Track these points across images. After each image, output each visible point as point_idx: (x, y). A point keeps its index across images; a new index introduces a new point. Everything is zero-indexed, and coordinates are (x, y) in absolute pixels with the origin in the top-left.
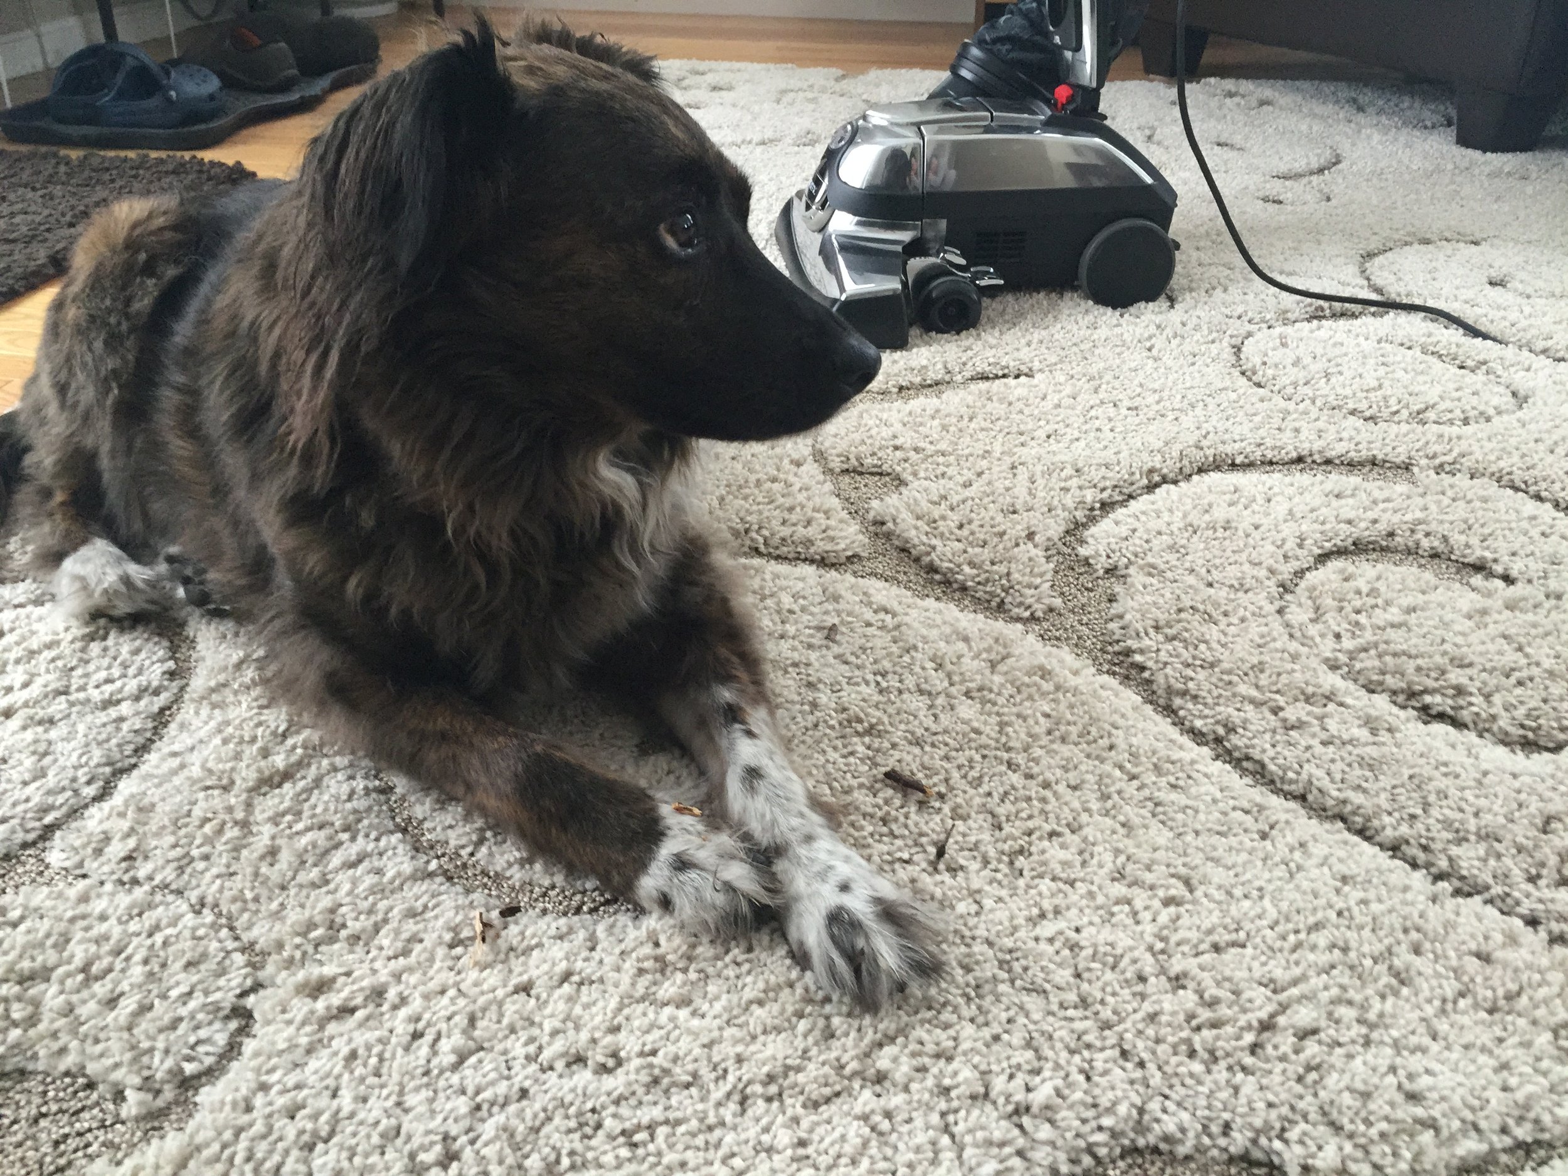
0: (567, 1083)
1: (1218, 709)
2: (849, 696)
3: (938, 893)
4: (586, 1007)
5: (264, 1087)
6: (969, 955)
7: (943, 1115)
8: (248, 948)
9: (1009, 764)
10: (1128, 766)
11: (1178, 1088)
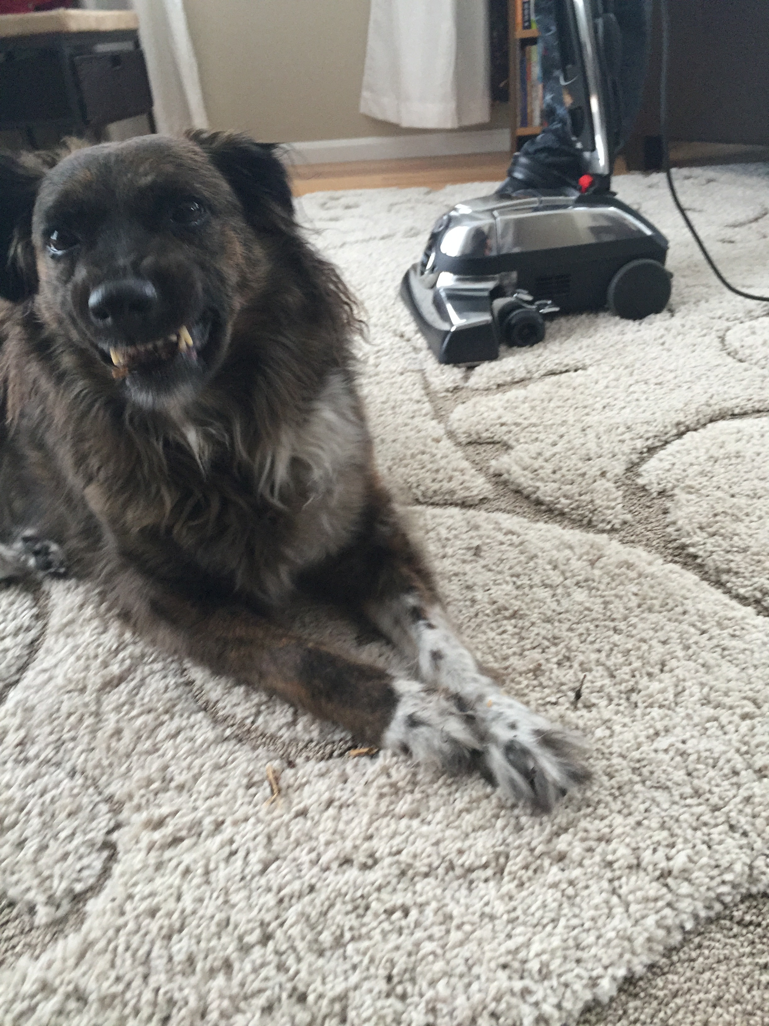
0: (342, 879)
1: (754, 580)
2: (497, 592)
3: (581, 723)
4: (348, 823)
5: (130, 897)
6: (609, 766)
7: (611, 881)
8: (109, 799)
9: (615, 630)
10: (699, 624)
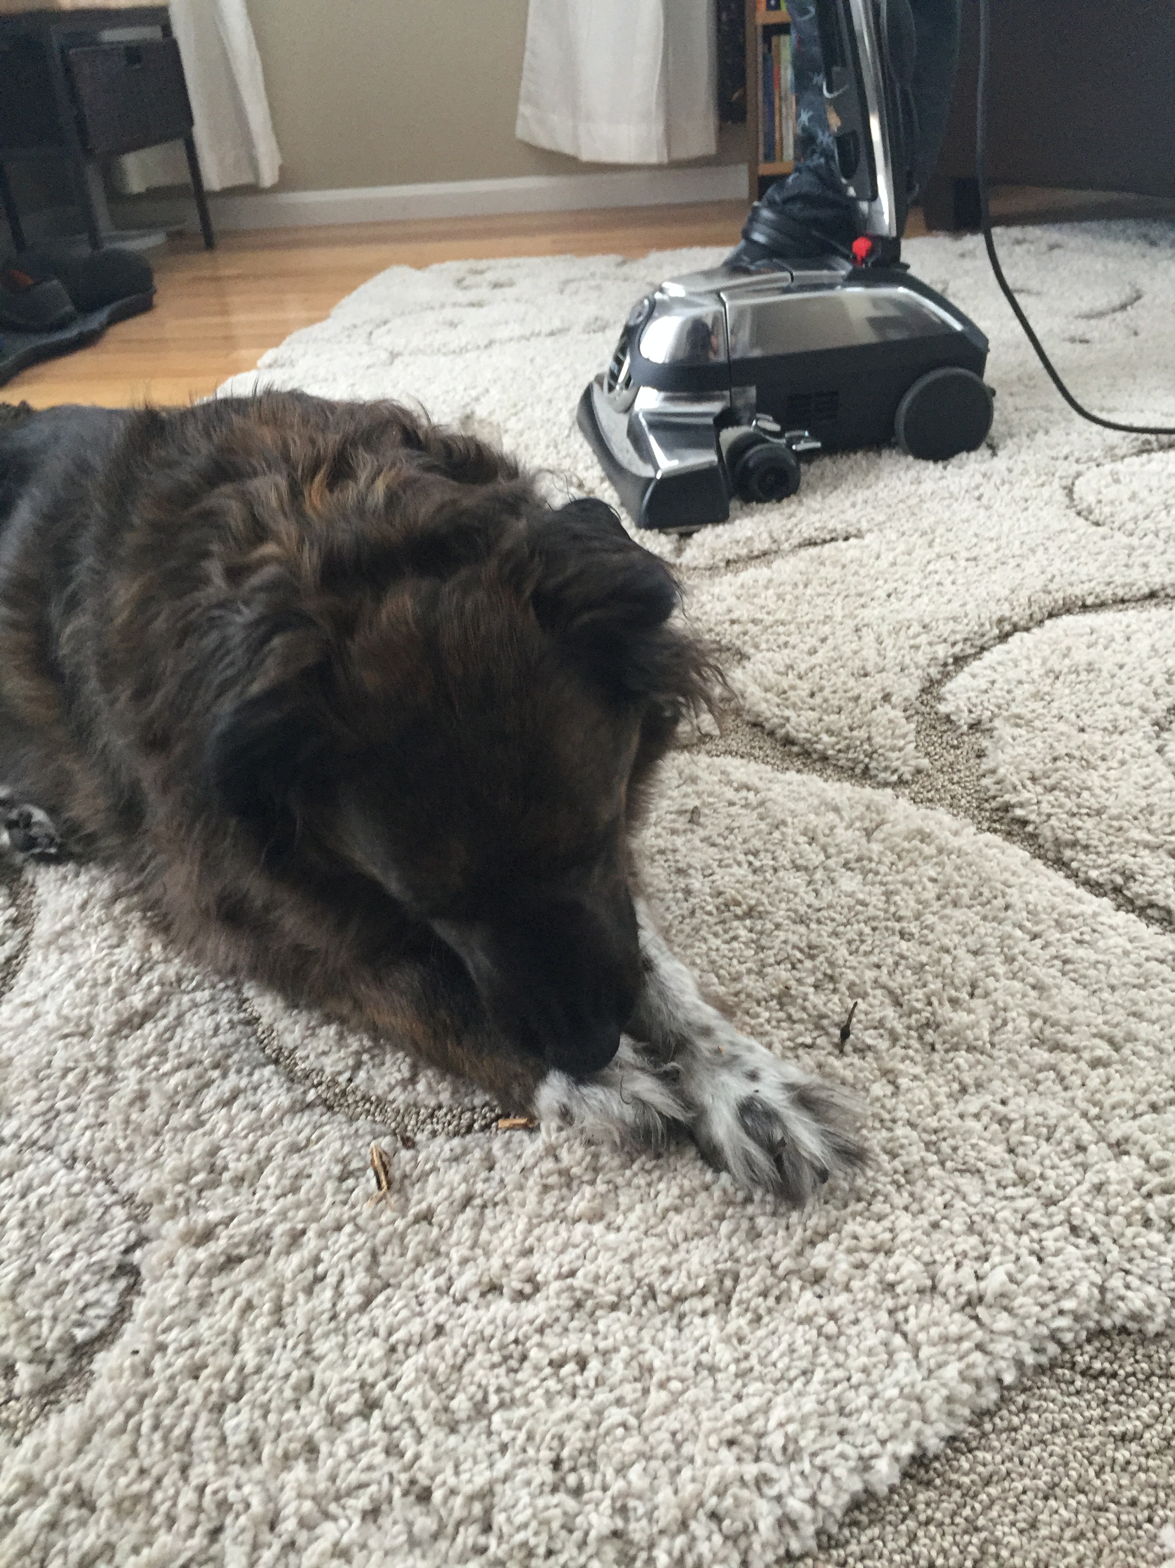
0: (485, 1316)
1: (1113, 857)
2: (723, 879)
3: (849, 1075)
4: (494, 1230)
5: (162, 1348)
6: (890, 1140)
7: (891, 1312)
8: (128, 1200)
9: (902, 934)
10: (1028, 925)
11: (1138, 1260)
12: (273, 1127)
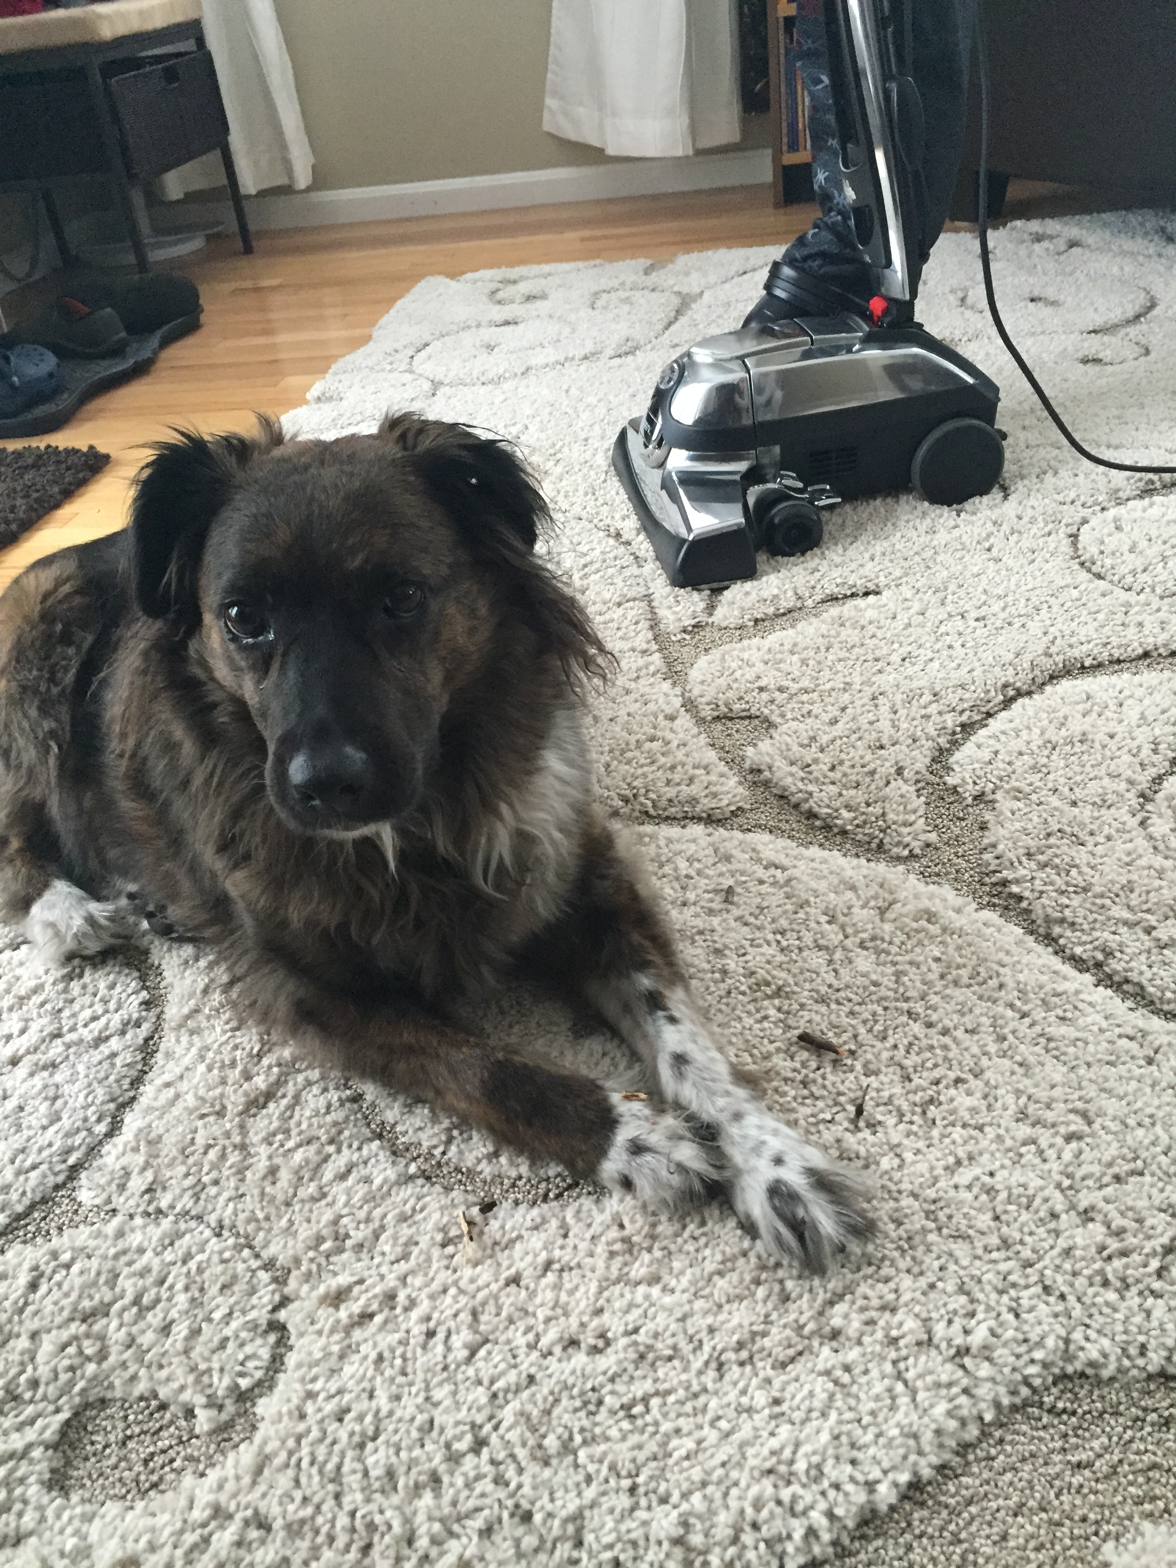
0: (568, 1367)
1: (1097, 934)
2: (757, 958)
3: (863, 1152)
4: (571, 1293)
5: (311, 1395)
6: (897, 1210)
7: (895, 1363)
8: (269, 1265)
9: (909, 1013)
10: (1018, 1003)
11: (1097, 1316)
12: (383, 1198)
